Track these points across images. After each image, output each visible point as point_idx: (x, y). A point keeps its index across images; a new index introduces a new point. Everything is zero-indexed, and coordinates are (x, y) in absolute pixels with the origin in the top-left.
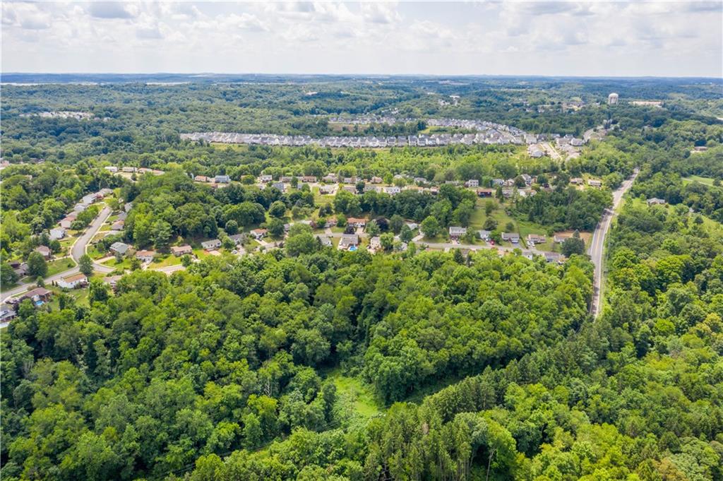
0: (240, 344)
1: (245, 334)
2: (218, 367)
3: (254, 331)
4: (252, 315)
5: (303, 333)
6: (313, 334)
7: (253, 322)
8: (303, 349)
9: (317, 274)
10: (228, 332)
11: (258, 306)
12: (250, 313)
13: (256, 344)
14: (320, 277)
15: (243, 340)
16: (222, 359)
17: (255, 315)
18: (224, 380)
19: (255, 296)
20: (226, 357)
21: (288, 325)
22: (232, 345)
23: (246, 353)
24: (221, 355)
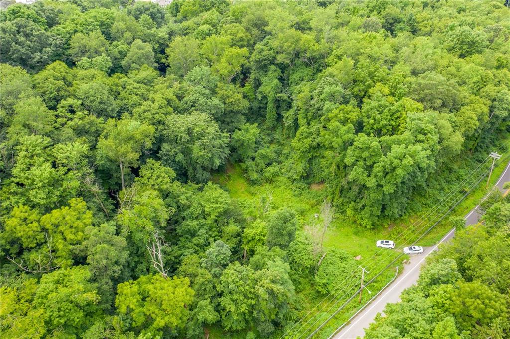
0: (54, 165)
1: (59, 142)
2: (13, 232)
3: (80, 132)
4: (63, 102)
5: (179, 123)
6: (198, 120)
7: (69, 115)
8: (187, 152)
9: (154, 29)
10: (18, 143)
11: (70, 84)
12: (57, 100)
13: (90, 159)
14: (161, 35)
15: (60, 156)
16: (19, 211)
17: (70, 101)
18: (36, 257)
19: (59, 66)
20: (28, 202)
21: (145, 111)
22: (35, 171)
23: (75, 184)
24: (13, 199)
